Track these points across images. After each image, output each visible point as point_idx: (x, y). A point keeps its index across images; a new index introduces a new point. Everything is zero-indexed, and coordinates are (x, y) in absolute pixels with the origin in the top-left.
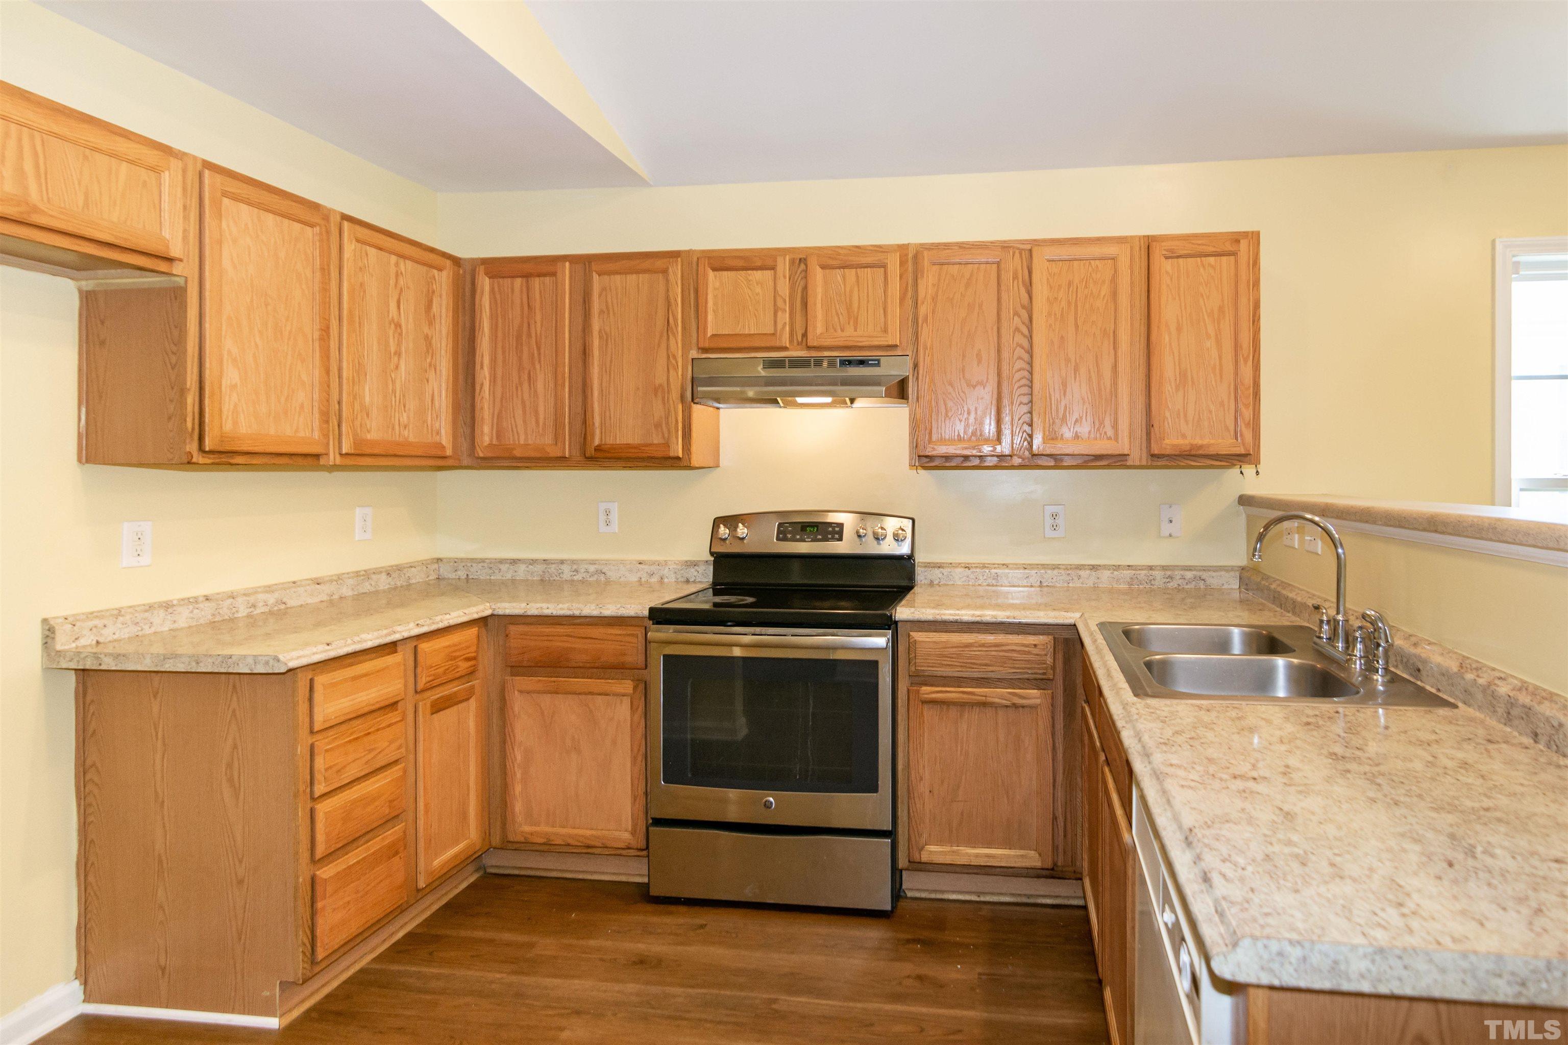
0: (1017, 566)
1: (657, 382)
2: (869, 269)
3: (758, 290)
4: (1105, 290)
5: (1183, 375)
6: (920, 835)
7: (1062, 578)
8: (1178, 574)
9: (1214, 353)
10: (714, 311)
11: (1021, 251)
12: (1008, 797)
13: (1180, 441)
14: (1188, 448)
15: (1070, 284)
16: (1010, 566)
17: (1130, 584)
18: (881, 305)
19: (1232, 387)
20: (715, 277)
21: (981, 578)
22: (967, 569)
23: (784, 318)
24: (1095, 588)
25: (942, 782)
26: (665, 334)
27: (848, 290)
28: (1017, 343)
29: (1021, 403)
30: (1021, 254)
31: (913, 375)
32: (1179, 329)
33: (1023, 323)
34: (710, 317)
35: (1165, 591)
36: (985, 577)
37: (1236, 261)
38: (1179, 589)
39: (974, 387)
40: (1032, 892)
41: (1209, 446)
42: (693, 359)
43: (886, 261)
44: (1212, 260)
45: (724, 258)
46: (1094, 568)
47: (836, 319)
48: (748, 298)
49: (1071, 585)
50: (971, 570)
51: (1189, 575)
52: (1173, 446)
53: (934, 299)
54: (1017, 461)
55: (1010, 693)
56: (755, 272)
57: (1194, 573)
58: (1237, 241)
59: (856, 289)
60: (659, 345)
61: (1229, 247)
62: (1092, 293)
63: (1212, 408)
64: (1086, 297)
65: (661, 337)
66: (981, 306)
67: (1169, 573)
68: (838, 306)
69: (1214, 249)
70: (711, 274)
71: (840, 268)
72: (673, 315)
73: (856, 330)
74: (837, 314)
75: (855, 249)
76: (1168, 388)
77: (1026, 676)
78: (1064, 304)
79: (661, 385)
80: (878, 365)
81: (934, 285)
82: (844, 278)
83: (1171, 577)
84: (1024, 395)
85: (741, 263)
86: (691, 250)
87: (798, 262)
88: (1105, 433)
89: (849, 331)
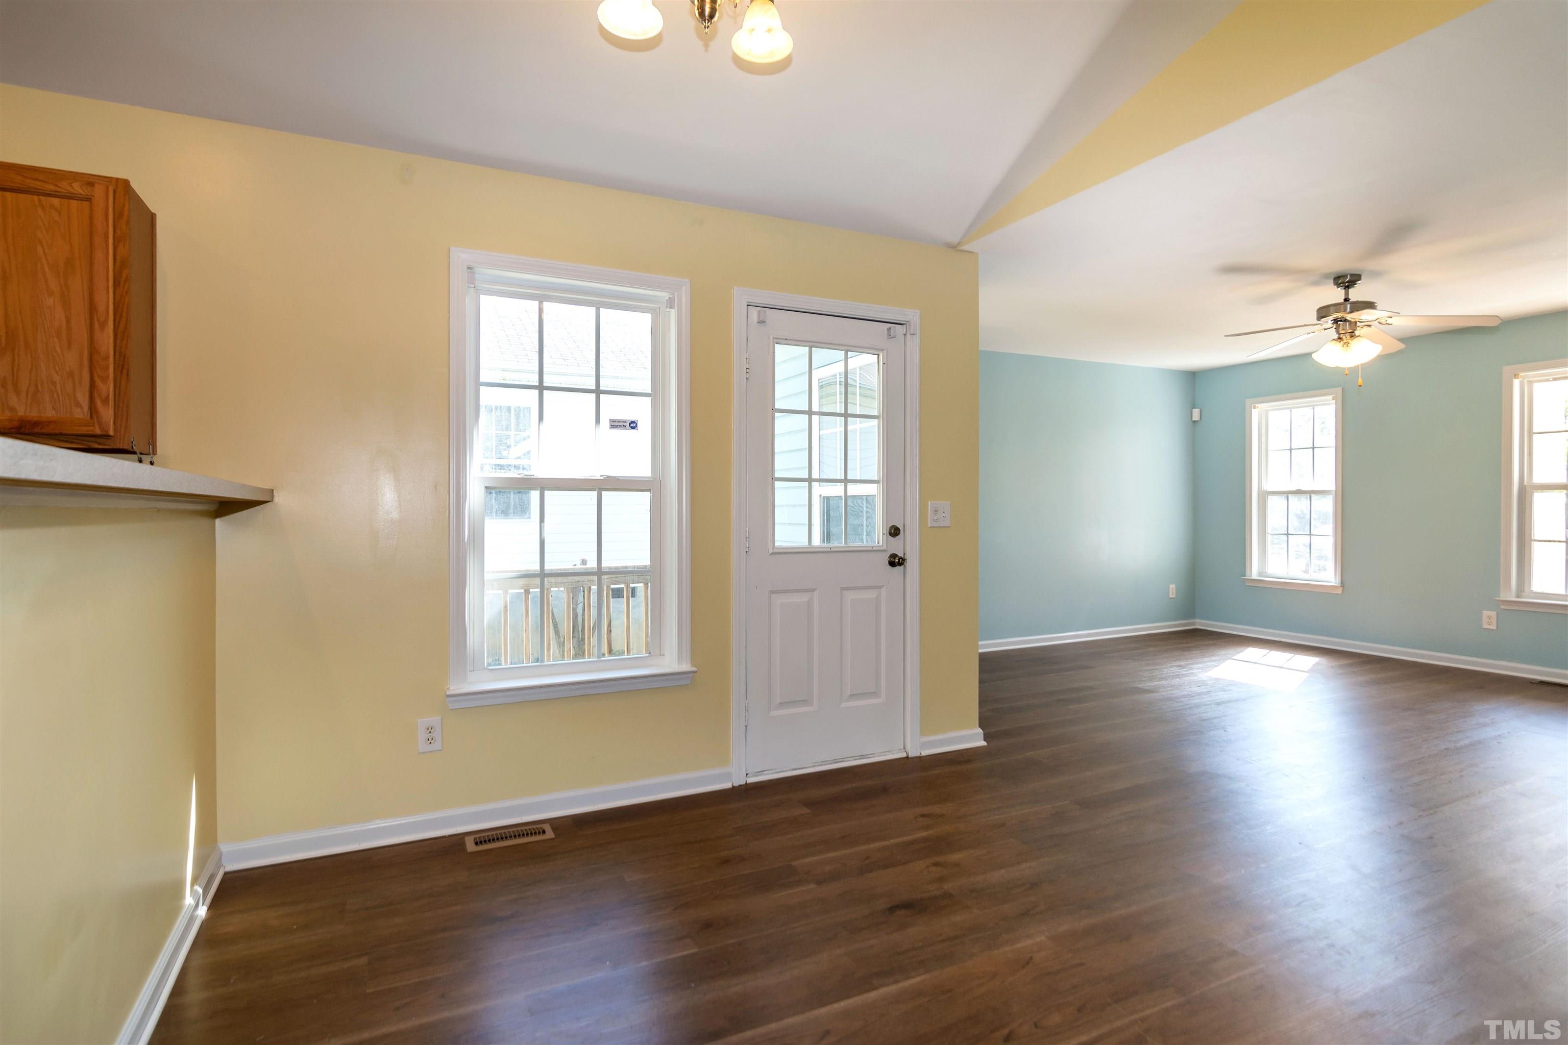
5: (11, 335)
9: (59, 312)
32: (6, 278)
41: (48, 423)
44: (54, 200)
63: (57, 378)
69: (57, 189)
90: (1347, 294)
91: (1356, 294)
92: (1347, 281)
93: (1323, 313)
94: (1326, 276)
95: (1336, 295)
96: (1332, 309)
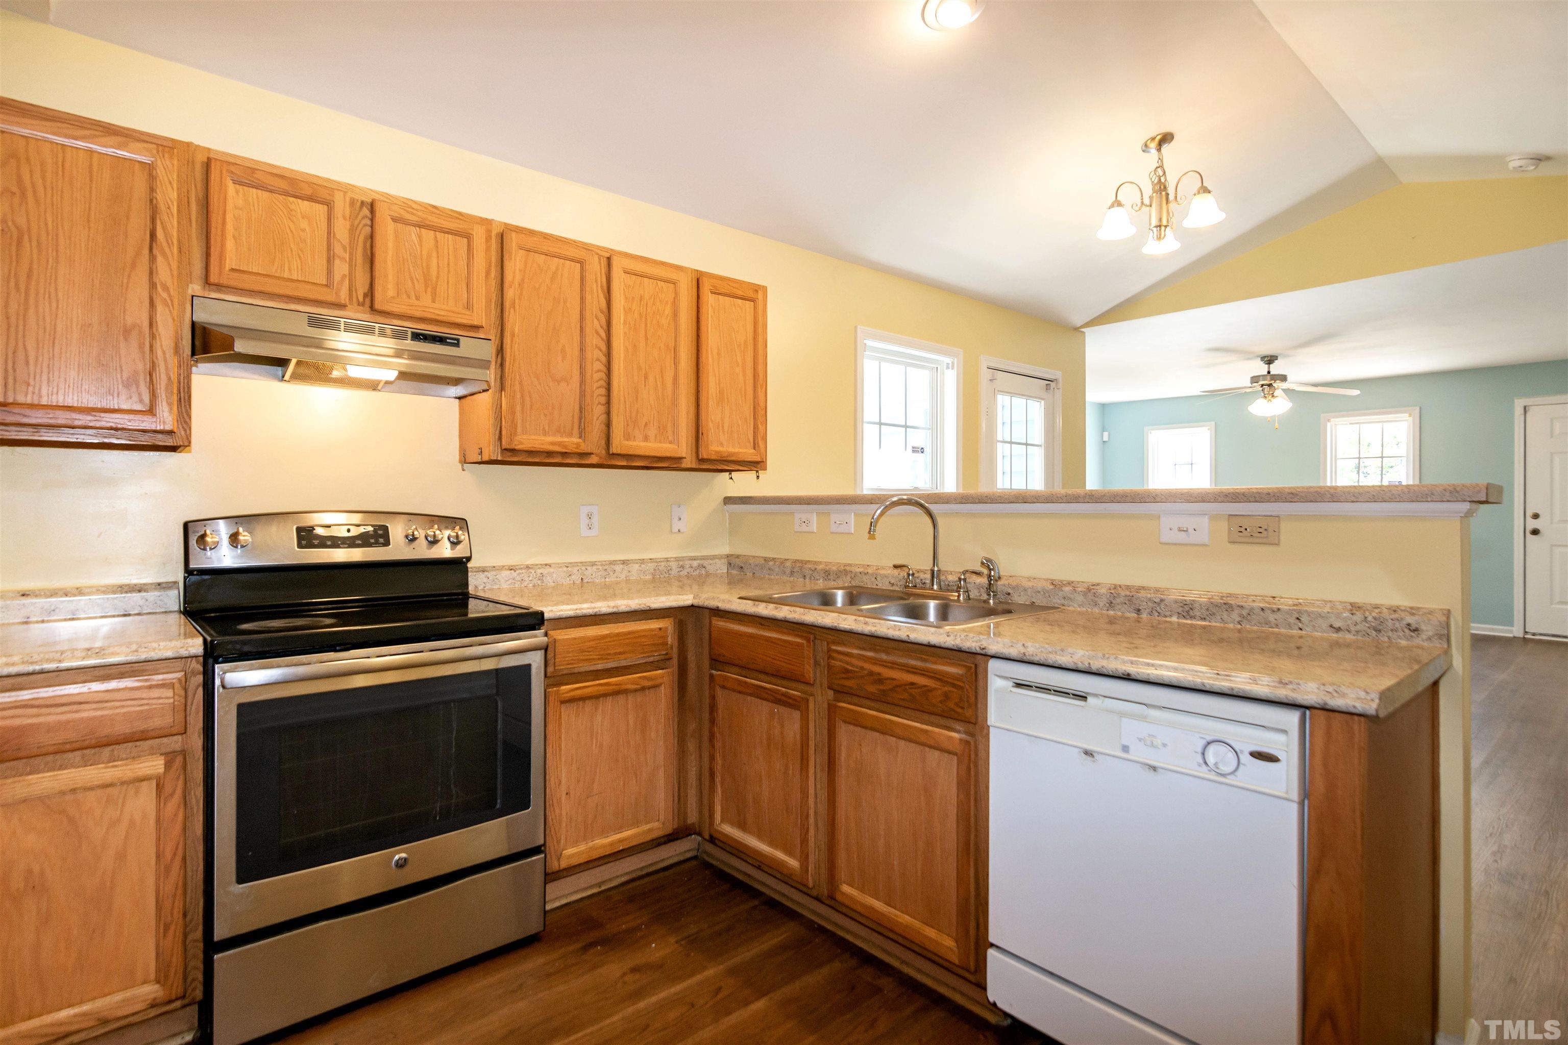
0: (559, 565)
1: (129, 321)
2: (450, 236)
3: (304, 224)
4: (668, 310)
5: (721, 393)
6: (559, 842)
7: (599, 574)
8: (687, 563)
9: (741, 378)
10: (234, 236)
11: (600, 256)
12: (636, 778)
13: (720, 449)
14: (726, 454)
15: (641, 299)
16: (553, 566)
17: (653, 575)
18: (464, 279)
19: (752, 407)
20: (237, 192)
21: (527, 579)
22: (512, 571)
23: (341, 269)
24: (627, 581)
25: (579, 781)
26: (146, 251)
27: (425, 253)
28: (596, 345)
29: (599, 403)
30: (600, 260)
31: (496, 362)
32: (719, 354)
33: (601, 327)
34: (230, 244)
35: (679, 578)
36: (531, 579)
37: (755, 308)
38: (688, 576)
39: (559, 383)
40: (643, 864)
41: (738, 453)
42: (193, 296)
43: (471, 232)
44: (740, 301)
45: (254, 170)
46: (624, 562)
47: (410, 284)
48: (289, 231)
49: (607, 580)
50: (518, 572)
51: (695, 563)
52: (716, 452)
53: (521, 284)
54: (594, 460)
55: (640, 677)
56: (299, 201)
57: (698, 561)
58: (757, 291)
59: (435, 255)
60: (133, 266)
61: (751, 294)
62: (658, 310)
63: (740, 422)
64: (654, 313)
65: (138, 253)
66: (565, 302)
67: (681, 563)
68: (412, 270)
69: (742, 294)
70: (231, 188)
71: (415, 225)
72: (164, 229)
73: (434, 301)
74: (412, 279)
75: (429, 208)
76: (712, 403)
77: (651, 659)
78: (636, 316)
79: (134, 326)
80: (457, 345)
81: (520, 270)
82: (420, 237)
83: (682, 567)
84: (601, 395)
85: (283, 185)
86: (192, 143)
87: (359, 204)
88: (668, 438)
89: (426, 300)
90: (1269, 368)
91: (1275, 369)
92: (1270, 360)
93: (1255, 379)
94: (1258, 356)
95: (1262, 369)
96: (1261, 378)
